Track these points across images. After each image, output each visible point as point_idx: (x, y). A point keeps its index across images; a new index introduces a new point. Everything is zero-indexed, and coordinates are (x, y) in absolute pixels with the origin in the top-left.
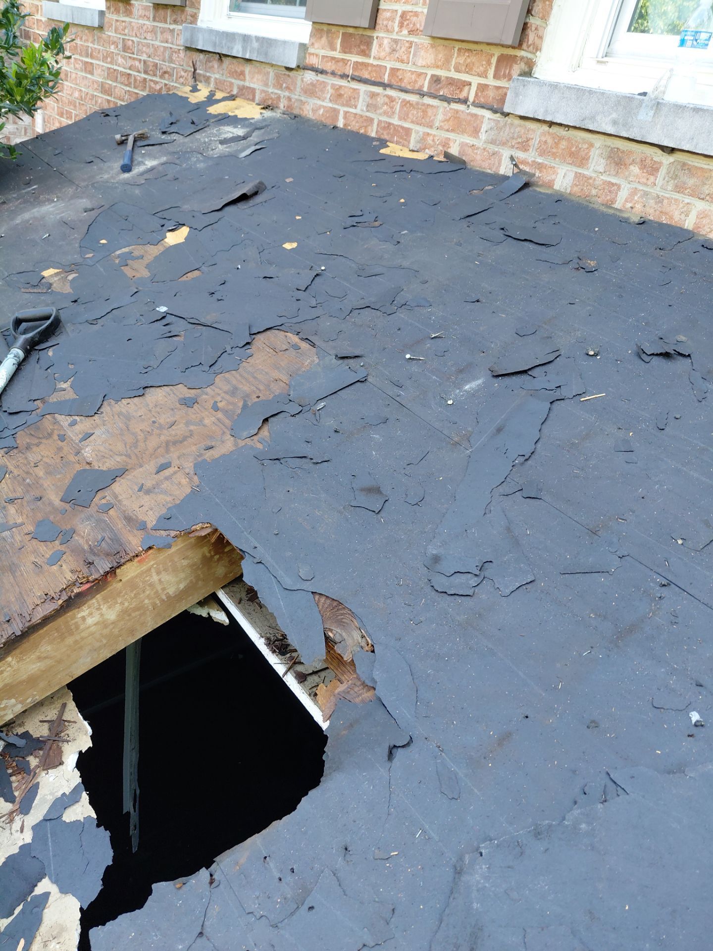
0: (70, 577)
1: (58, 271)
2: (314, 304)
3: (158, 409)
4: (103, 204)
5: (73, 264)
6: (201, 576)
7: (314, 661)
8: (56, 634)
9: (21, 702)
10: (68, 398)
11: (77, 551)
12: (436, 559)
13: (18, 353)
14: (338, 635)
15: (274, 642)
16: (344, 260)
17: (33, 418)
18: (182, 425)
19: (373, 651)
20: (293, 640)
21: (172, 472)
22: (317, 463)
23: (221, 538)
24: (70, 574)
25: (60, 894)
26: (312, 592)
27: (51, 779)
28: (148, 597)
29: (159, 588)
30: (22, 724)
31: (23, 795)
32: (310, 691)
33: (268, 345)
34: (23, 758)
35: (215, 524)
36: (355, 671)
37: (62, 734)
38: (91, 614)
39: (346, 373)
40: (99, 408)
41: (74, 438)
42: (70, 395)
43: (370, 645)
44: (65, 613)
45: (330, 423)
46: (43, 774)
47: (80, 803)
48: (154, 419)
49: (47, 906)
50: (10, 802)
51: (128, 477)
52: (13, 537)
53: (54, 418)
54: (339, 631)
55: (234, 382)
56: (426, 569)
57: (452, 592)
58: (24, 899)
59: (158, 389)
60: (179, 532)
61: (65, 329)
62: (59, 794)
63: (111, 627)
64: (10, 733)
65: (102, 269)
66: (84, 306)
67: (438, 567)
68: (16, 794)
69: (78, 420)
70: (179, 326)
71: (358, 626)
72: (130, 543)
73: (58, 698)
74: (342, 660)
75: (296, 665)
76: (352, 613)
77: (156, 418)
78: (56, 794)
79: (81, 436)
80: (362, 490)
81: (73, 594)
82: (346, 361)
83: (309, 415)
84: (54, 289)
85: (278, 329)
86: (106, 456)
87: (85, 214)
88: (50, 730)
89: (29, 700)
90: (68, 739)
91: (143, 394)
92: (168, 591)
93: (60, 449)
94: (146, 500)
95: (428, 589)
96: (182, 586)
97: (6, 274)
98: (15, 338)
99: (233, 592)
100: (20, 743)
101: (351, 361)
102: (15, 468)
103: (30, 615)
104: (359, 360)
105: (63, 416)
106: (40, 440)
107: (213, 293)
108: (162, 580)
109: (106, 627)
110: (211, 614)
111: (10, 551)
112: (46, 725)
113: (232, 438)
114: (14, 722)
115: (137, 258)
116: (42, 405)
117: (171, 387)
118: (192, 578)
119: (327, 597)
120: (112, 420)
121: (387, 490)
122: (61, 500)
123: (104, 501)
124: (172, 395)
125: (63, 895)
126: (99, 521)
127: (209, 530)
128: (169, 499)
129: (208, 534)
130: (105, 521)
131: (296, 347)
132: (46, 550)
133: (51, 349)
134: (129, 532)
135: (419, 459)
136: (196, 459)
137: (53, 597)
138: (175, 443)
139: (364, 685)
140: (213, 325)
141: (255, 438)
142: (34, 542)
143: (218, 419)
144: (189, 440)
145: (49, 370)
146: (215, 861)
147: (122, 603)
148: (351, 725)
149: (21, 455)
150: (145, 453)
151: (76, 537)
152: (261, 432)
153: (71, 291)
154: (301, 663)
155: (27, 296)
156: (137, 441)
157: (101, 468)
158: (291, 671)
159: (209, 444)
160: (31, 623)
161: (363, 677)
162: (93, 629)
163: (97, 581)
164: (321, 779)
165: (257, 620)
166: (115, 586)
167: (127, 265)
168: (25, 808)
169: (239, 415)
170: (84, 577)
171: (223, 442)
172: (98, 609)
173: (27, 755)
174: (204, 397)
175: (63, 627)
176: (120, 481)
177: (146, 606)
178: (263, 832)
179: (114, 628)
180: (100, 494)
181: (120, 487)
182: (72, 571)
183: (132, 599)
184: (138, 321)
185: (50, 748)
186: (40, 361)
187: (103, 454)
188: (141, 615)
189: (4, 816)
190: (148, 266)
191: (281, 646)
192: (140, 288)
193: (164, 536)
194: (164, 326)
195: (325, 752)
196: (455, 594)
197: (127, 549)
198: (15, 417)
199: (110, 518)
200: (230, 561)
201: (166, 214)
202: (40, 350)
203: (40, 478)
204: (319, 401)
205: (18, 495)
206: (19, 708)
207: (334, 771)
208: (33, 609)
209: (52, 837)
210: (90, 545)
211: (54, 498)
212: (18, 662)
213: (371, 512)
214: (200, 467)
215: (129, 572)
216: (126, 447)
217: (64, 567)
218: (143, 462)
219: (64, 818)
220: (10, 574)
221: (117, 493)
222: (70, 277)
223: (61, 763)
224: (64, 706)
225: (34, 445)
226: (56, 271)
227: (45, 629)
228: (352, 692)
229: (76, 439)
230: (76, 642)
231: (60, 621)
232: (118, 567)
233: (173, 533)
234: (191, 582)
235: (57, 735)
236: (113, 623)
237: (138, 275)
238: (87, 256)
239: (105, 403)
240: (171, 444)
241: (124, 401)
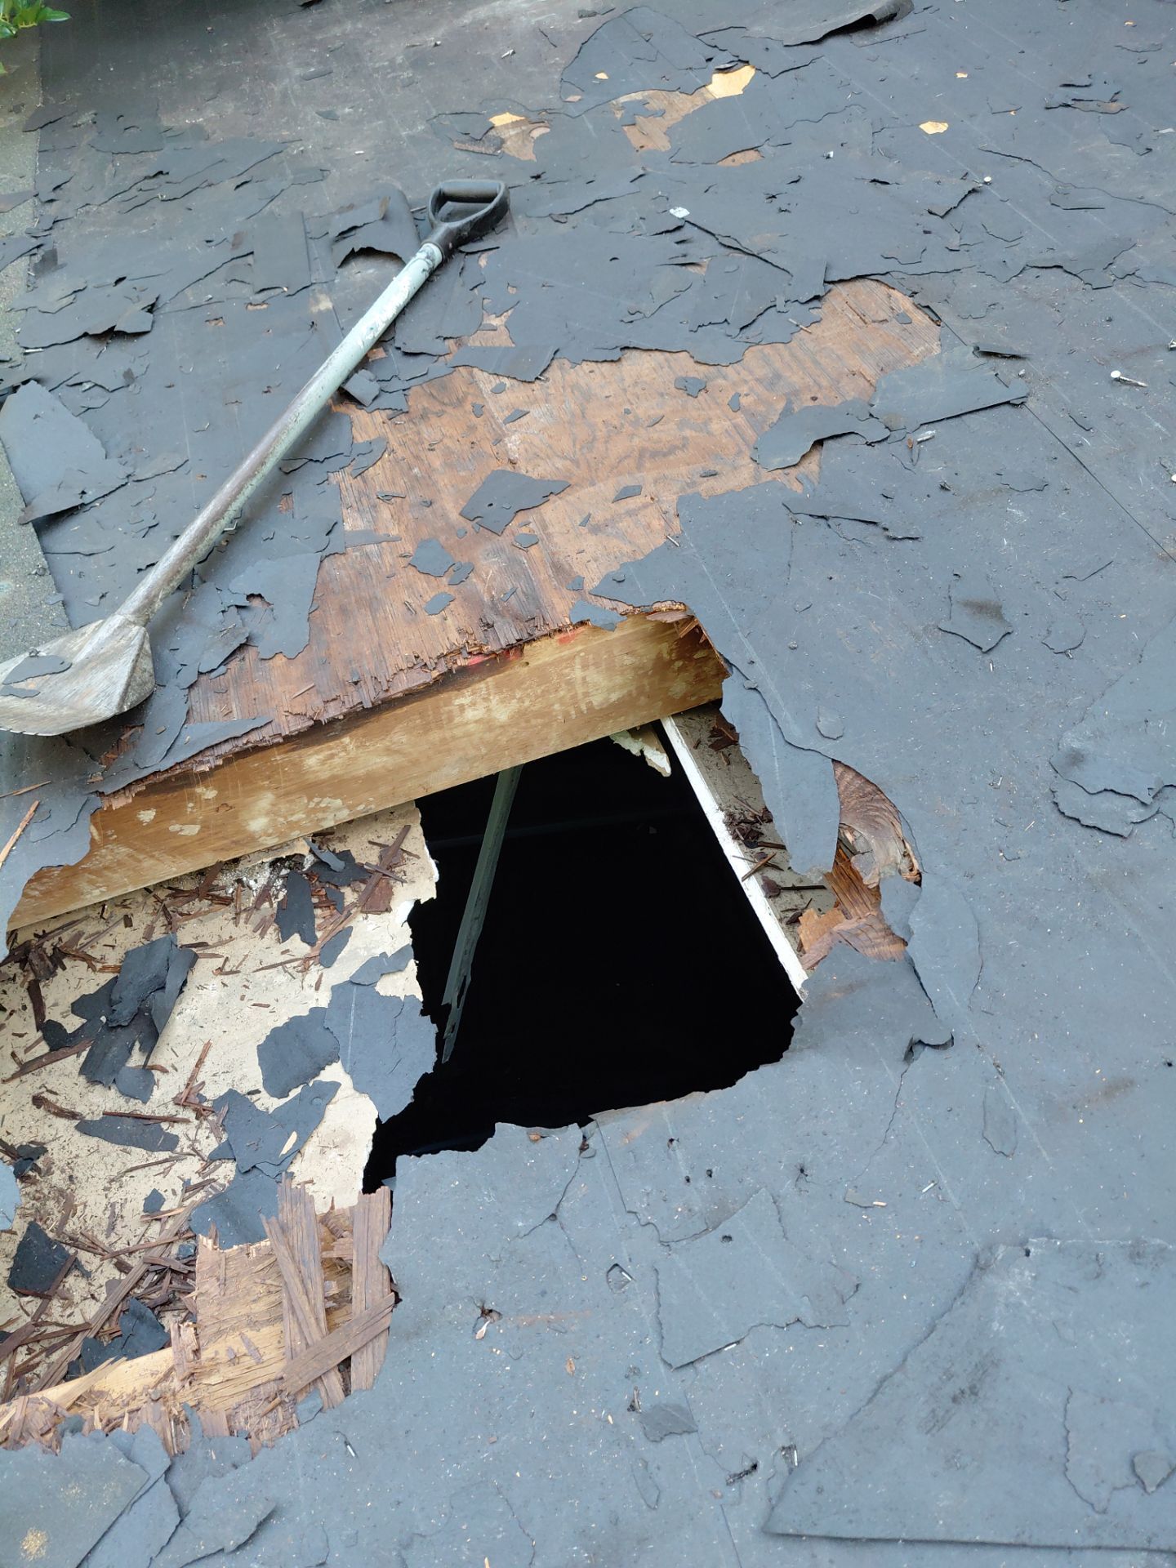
0: (456, 639)
1: (518, 118)
2: (955, 244)
3: (638, 390)
4: (613, 6)
5: (545, 110)
6: (647, 688)
7: (810, 870)
8: (418, 721)
9: (350, 808)
10: (497, 345)
11: (472, 601)
12: (1076, 758)
13: (433, 253)
14: (861, 840)
15: (740, 823)
16: (1030, 168)
17: (438, 368)
18: (672, 425)
19: (919, 883)
20: (782, 827)
21: (640, 505)
22: (895, 539)
23: (697, 632)
24: (456, 634)
25: (353, 1091)
26: (833, 760)
27: (370, 928)
28: (561, 700)
29: (580, 690)
30: (342, 839)
31: (328, 938)
32: (783, 915)
33: (854, 306)
34: (337, 887)
35: (692, 608)
36: (877, 904)
37: (397, 869)
38: (473, 704)
39: (988, 383)
40: (545, 371)
41: (496, 415)
42: (502, 340)
43: (915, 872)
44: (439, 692)
45: (937, 470)
46: (361, 917)
47: (403, 973)
48: (628, 407)
49: (333, 1100)
50: (308, 943)
51: (571, 498)
52: (380, 555)
53: (471, 374)
54: (865, 834)
55: (778, 365)
56: (1051, 770)
57: (1090, 823)
58: (303, 1079)
59: (645, 355)
60: (631, 608)
61: (513, 222)
62: (377, 953)
63: (498, 731)
64: (325, 847)
65: (590, 127)
66: (550, 187)
67: (1076, 774)
68: (319, 934)
69: (508, 385)
70: (702, 248)
71: (901, 835)
72: (553, 608)
73: (400, 815)
74: (857, 883)
75: (768, 868)
76: (898, 812)
77: (632, 404)
78: (373, 951)
79: (507, 413)
80: (967, 604)
81: (455, 666)
82: (993, 361)
83: (900, 449)
84: (506, 151)
85: (877, 281)
86: (542, 455)
87: (580, 21)
88: (381, 857)
89: (361, 807)
90: (404, 878)
91: (619, 360)
92: (591, 699)
93: (472, 429)
94: (591, 543)
95: (1046, 807)
96: (614, 697)
97: (434, 113)
98: (433, 226)
99: (690, 727)
100: (337, 865)
101: (1003, 363)
102: (400, 445)
103: (388, 681)
104: (1019, 363)
105: (486, 374)
106: (444, 408)
107: (774, 197)
108: (588, 679)
109: (490, 729)
110: (645, 753)
111: (374, 577)
112: (377, 850)
113: (752, 465)
114: (332, 833)
115: (655, 114)
116: (455, 348)
117: (667, 355)
118: (632, 688)
119: (858, 774)
120: (561, 395)
121: (1012, 614)
122: (461, 514)
123: (525, 530)
124: (666, 369)
125: (358, 1094)
126: (513, 561)
127: (679, 616)
128: (627, 548)
129: (677, 622)
130: (521, 563)
131: (904, 320)
132: (427, 589)
133: (485, 255)
134: (555, 589)
135: (1090, 571)
136: (682, 490)
137: (426, 664)
138: (654, 455)
139: (888, 932)
140: (760, 255)
141: (792, 471)
142: (411, 572)
143: (735, 426)
144: (680, 453)
145: (476, 290)
146: (592, 1120)
147: (521, 700)
148: (851, 988)
149: (412, 426)
150: (603, 463)
151: (473, 579)
152: (806, 463)
153: (533, 157)
154: (776, 867)
155: (462, 156)
156: (594, 439)
157: (529, 474)
158: (757, 874)
159: (712, 468)
160: (389, 694)
161: (890, 919)
162: (472, 727)
163: (493, 656)
164: (784, 1054)
165: (718, 781)
166: (517, 670)
167: (634, 124)
168: (327, 957)
169: (773, 426)
170: (475, 645)
171: (735, 468)
172: (486, 699)
173: (343, 885)
174: (720, 381)
175: (430, 713)
176: (555, 501)
177: (554, 713)
178: (676, 1101)
179: (501, 734)
180: (521, 517)
181: (552, 512)
182: (460, 631)
183: (537, 697)
184: (635, 227)
185: (377, 884)
186: (464, 273)
187: (537, 450)
188: (545, 725)
189: (296, 960)
190: (669, 131)
191: (750, 831)
192: (649, 170)
193: (607, 608)
194: (678, 243)
195: (797, 1014)
196: (1094, 827)
197: (547, 617)
198: (412, 360)
199: (529, 560)
200: (697, 676)
201: (720, 39)
202: (468, 254)
203: (434, 470)
204: (925, 427)
205: (397, 491)
206: (344, 815)
207: (809, 1048)
208: (395, 674)
209: (356, 1010)
210: (493, 597)
211: (451, 507)
212: (357, 747)
213: (974, 649)
214: (687, 503)
215: (542, 653)
216: (574, 445)
217: (449, 621)
218: (598, 477)
219: (378, 988)
220: (369, 613)
221: (547, 521)
222: (536, 133)
223: (388, 910)
224: (407, 829)
225: (433, 413)
226: (516, 118)
227: (405, 709)
228: (863, 937)
229: (500, 416)
230: (444, 741)
231: (429, 703)
232: (529, 642)
233: (622, 608)
234: (630, 694)
235: (390, 867)
236: (502, 726)
237: (650, 146)
238: (570, 99)
239: (555, 363)
240: (647, 455)
241: (586, 367)
